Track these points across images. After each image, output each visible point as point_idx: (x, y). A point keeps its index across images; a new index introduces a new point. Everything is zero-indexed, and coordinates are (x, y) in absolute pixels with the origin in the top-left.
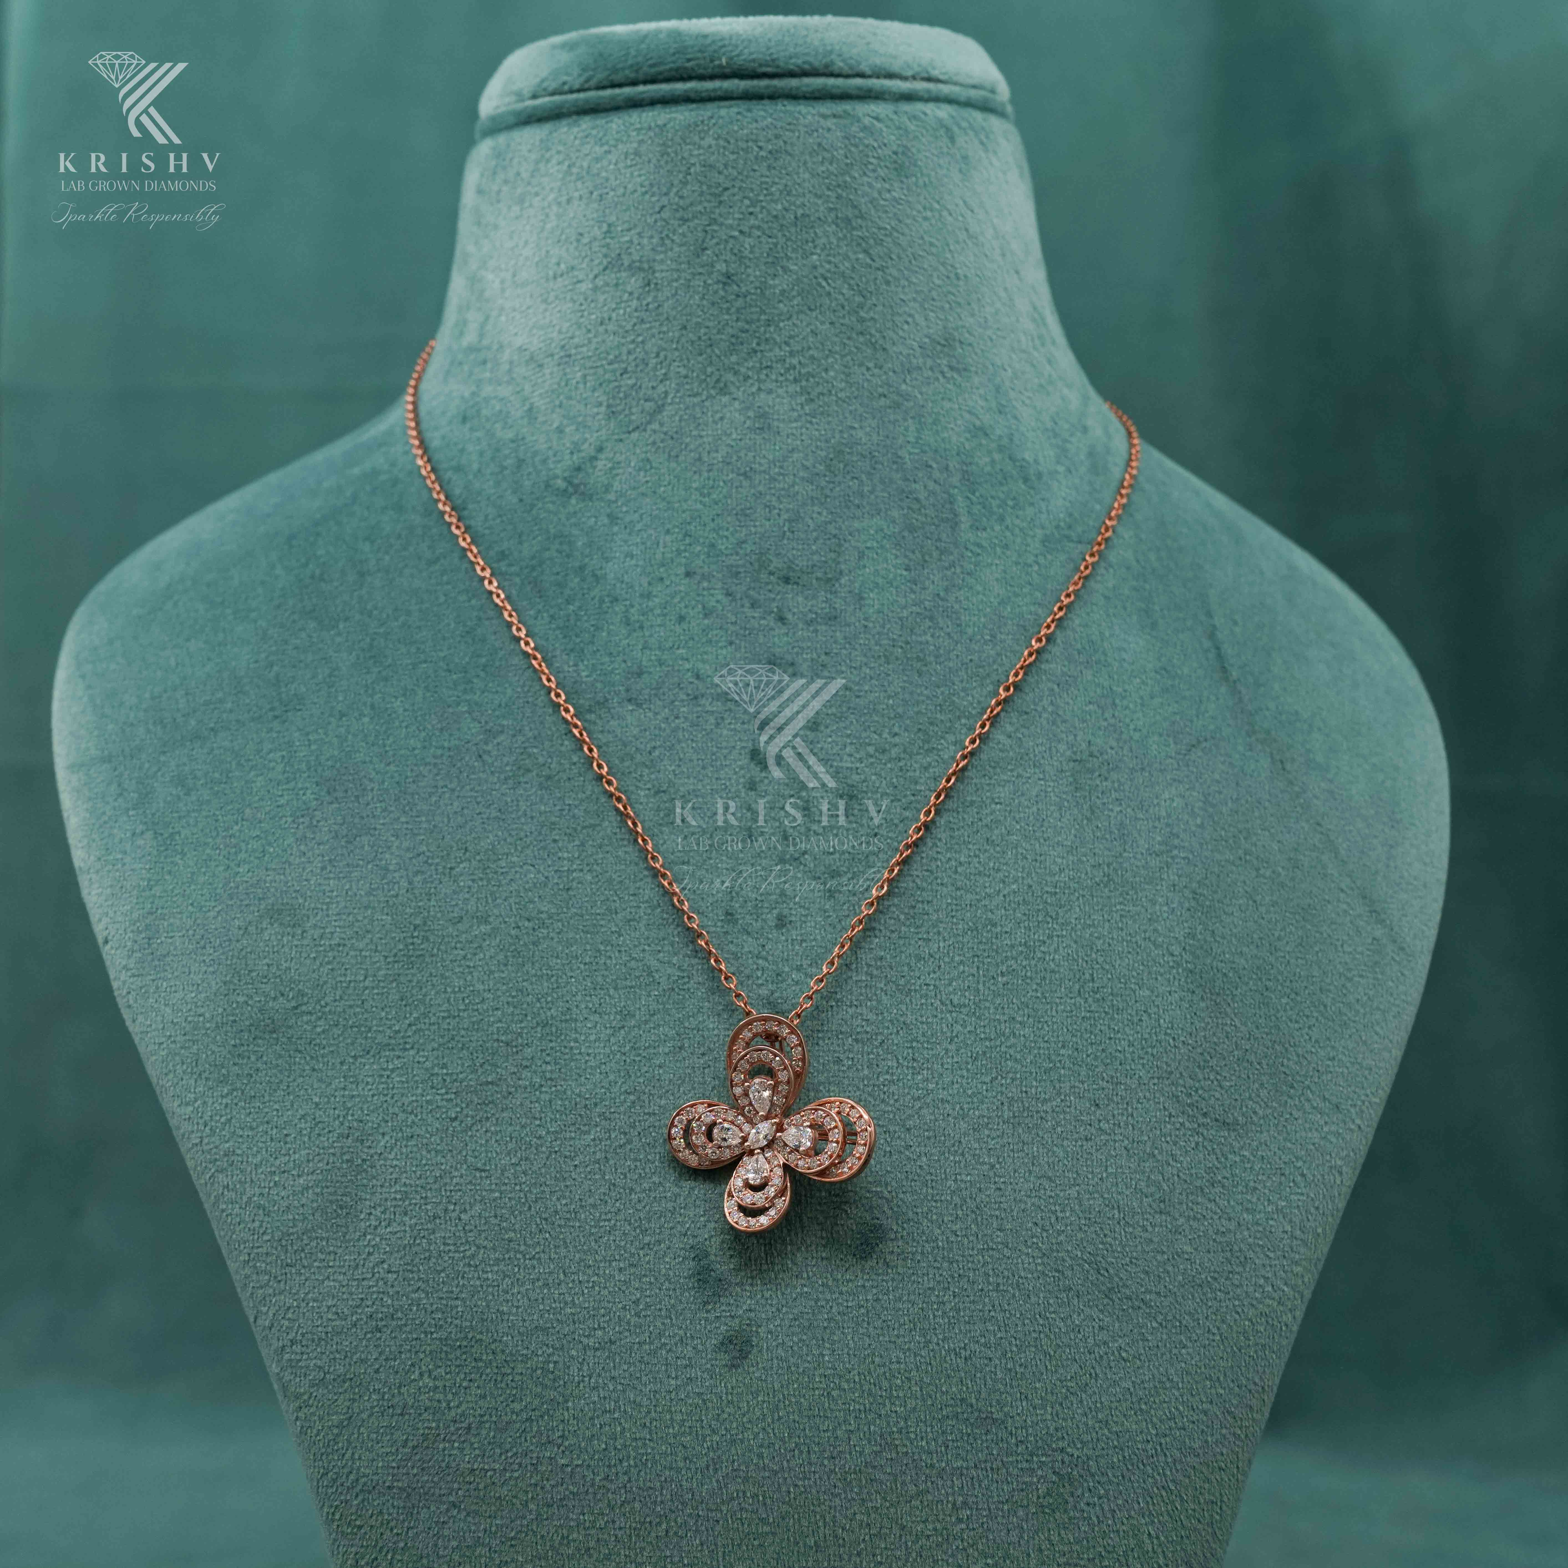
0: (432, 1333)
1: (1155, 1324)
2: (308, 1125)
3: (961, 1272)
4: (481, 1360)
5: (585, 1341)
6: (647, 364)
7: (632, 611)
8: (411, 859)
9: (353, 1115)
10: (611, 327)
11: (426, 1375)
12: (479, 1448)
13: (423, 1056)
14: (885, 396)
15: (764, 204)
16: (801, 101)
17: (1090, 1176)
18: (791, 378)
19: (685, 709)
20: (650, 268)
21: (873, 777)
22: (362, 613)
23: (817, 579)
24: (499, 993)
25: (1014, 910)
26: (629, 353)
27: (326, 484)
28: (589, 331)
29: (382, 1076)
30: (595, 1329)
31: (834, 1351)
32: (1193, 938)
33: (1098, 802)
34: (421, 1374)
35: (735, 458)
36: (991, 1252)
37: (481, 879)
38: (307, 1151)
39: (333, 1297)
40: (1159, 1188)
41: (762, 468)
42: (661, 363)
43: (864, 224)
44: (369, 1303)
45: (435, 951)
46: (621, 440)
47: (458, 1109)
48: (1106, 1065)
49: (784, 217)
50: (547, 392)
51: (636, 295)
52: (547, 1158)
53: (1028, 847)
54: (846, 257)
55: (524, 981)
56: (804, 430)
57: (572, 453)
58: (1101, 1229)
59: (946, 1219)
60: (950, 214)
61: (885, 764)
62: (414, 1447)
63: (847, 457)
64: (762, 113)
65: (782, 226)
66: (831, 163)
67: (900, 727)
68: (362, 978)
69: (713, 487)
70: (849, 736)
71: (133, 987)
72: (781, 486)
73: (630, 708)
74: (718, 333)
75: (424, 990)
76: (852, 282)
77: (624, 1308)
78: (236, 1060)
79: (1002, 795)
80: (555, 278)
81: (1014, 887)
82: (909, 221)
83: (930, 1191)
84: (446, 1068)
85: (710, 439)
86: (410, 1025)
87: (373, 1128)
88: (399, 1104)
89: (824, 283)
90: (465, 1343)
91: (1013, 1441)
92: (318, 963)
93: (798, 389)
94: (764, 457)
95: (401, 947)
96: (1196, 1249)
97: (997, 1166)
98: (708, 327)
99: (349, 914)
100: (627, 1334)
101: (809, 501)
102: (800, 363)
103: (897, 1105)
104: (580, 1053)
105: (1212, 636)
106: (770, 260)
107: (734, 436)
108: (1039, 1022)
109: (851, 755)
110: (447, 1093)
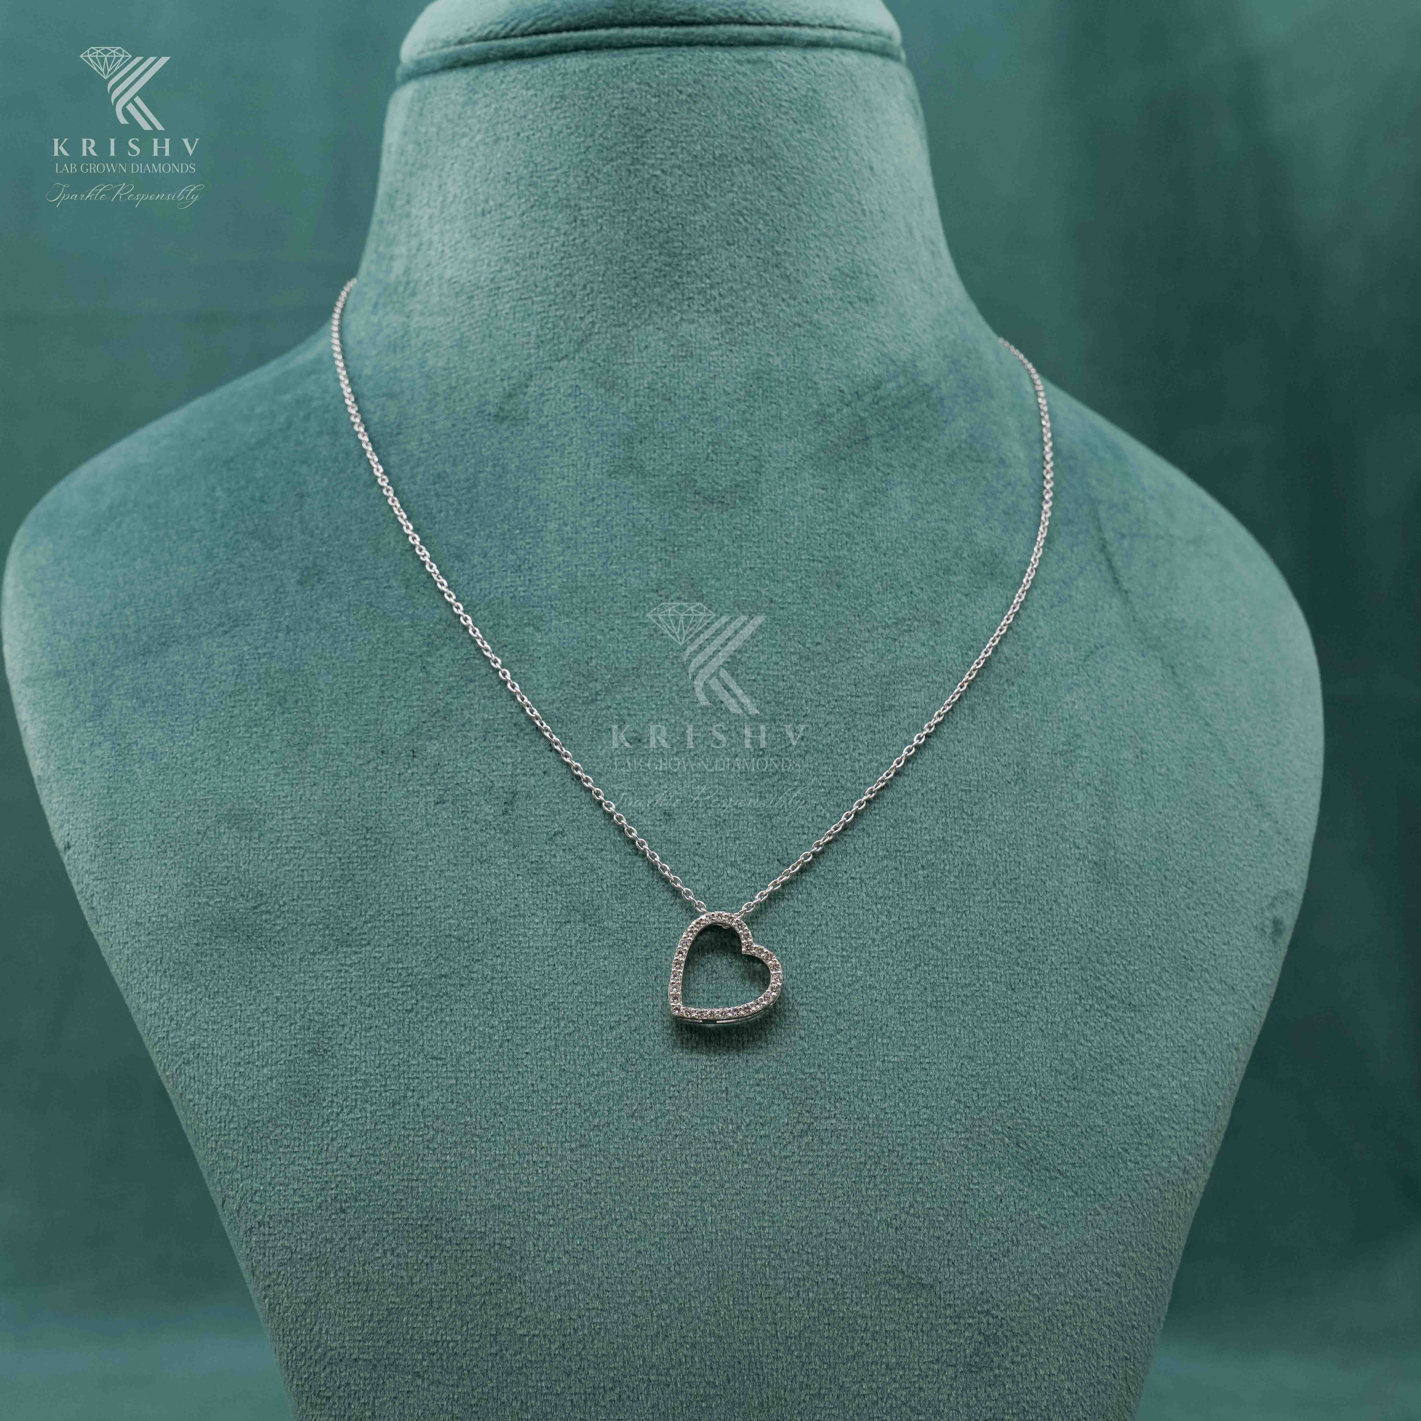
0: (393, 1213)
1: (1071, 1193)
2: (270, 1018)
3: (891, 1147)
4: (441, 1238)
5: (540, 1217)
6: (574, 296)
7: (566, 529)
8: (360, 765)
9: (313, 1008)
10: (541, 261)
11: (389, 1254)
12: (440, 1321)
13: (379, 952)
14: (799, 326)
15: (684, 145)
16: (718, 48)
17: (1008, 1056)
18: (712, 309)
19: (617, 622)
20: (576, 205)
21: (798, 684)
22: (303, 532)
23: (740, 497)
24: (449, 891)
25: (932, 808)
26: (557, 285)
27: (258, 410)
28: (518, 264)
29: (340, 971)
30: (549, 1206)
31: (773, 1222)
32: (1097, 833)
33: (1007, 705)
34: (385, 1252)
35: (660, 384)
36: (918, 1128)
37: (429, 784)
38: (270, 1043)
39: (299, 1180)
40: (1073, 1065)
41: (686, 394)
42: (588, 295)
43: (777, 164)
44: (333, 1186)
45: (388, 852)
46: (551, 368)
47: (414, 1001)
48: (1020, 951)
49: (703, 158)
50: (477, 322)
51: (563, 231)
52: (500, 1046)
53: (943, 748)
54: (761, 196)
55: (474, 879)
56: (725, 358)
57: (502, 380)
58: (1020, 1104)
59: (875, 1098)
60: (856, 154)
61: (809, 672)
62: (379, 1322)
63: (766, 383)
64: (681, 59)
65: (701, 165)
66: (746, 107)
67: (822, 636)
68: (319, 879)
69: (639, 412)
70: (774, 646)
71: (98, 890)
72: (705, 410)
73: (567, 621)
74: (643, 266)
75: (378, 889)
76: (767, 218)
77: (576, 1186)
78: (199, 958)
79: (918, 700)
80: (483, 214)
81: (933, 785)
82: (819, 160)
83: (860, 1071)
84: (402, 962)
85: (636, 366)
86: (365, 922)
87: (332, 1020)
88: (358, 997)
89: (741, 219)
90: (426, 1222)
91: (943, 1304)
92: (275, 864)
93: (718, 319)
94: (687, 383)
95: (355, 848)
96: (1107, 1122)
97: (923, 1048)
98: (632, 261)
99: (304, 818)
100: (579, 1210)
101: (731, 426)
102: (720, 295)
103: (828, 991)
104: (529, 947)
105: (1103, 548)
106: (690, 197)
107: (659, 364)
108: (958, 912)
109: (777, 664)
110: (402, 986)
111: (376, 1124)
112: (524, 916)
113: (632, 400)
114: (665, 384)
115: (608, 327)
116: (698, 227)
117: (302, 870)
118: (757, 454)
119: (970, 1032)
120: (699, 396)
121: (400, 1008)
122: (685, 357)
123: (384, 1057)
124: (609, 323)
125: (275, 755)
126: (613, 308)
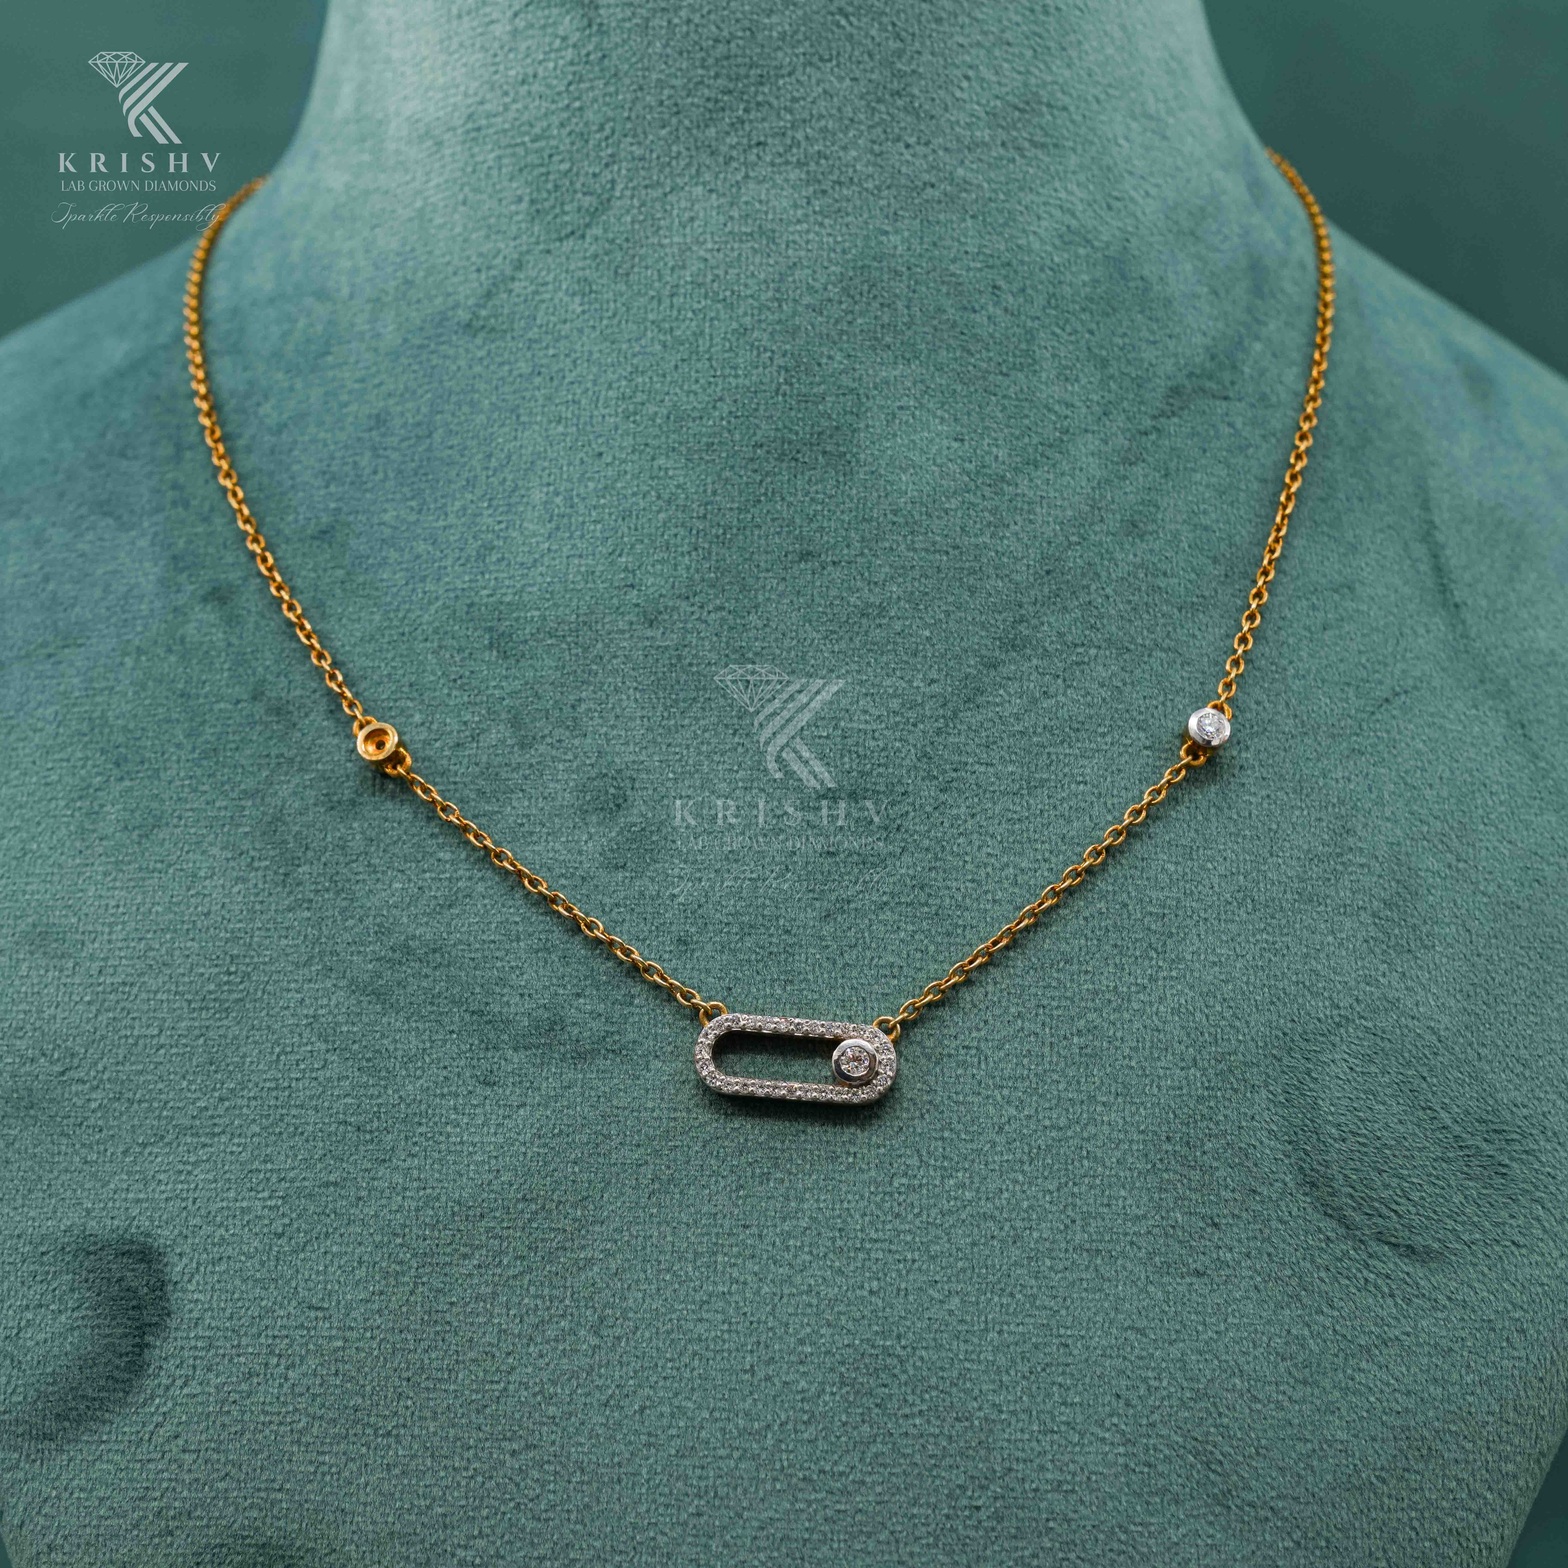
111: (223, 1403)
112: (457, 1095)
113: (667, 302)
114: (717, 276)
115: (634, 188)
116: (775, 34)
117: (134, 1019)
118: (856, 385)
119: (1141, 1290)
120: (770, 294)
121: (265, 1230)
122: (751, 234)
123: (240, 1304)
124: (635, 182)
125: (105, 843)
126: (642, 159)
